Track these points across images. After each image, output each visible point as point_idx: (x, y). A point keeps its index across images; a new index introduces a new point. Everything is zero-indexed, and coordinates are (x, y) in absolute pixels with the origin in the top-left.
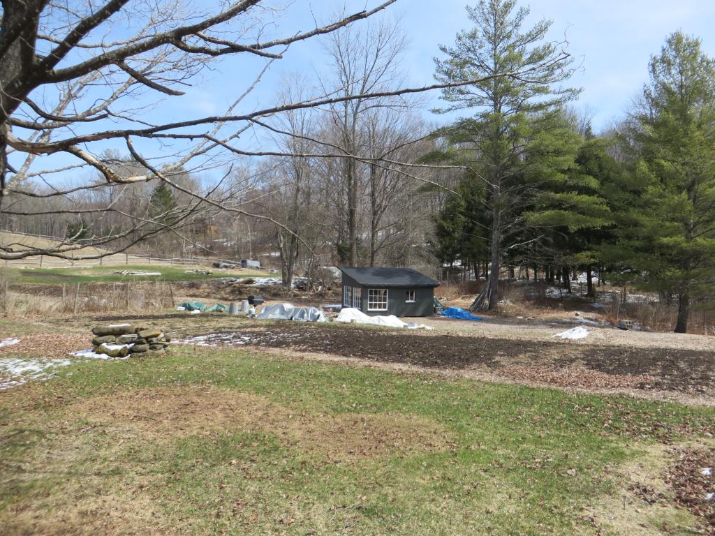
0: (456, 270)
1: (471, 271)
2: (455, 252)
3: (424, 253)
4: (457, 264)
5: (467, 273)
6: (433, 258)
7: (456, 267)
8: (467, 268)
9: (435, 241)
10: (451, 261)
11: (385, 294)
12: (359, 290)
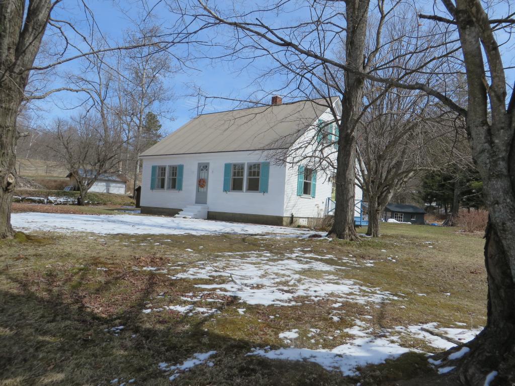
0: (434, 208)
1: (442, 209)
2: (433, 197)
3: (415, 197)
4: (434, 204)
5: (440, 210)
6: (421, 200)
7: (433, 206)
8: (440, 207)
9: (422, 191)
10: (431, 202)
11: (402, 215)
12: (390, 213)
